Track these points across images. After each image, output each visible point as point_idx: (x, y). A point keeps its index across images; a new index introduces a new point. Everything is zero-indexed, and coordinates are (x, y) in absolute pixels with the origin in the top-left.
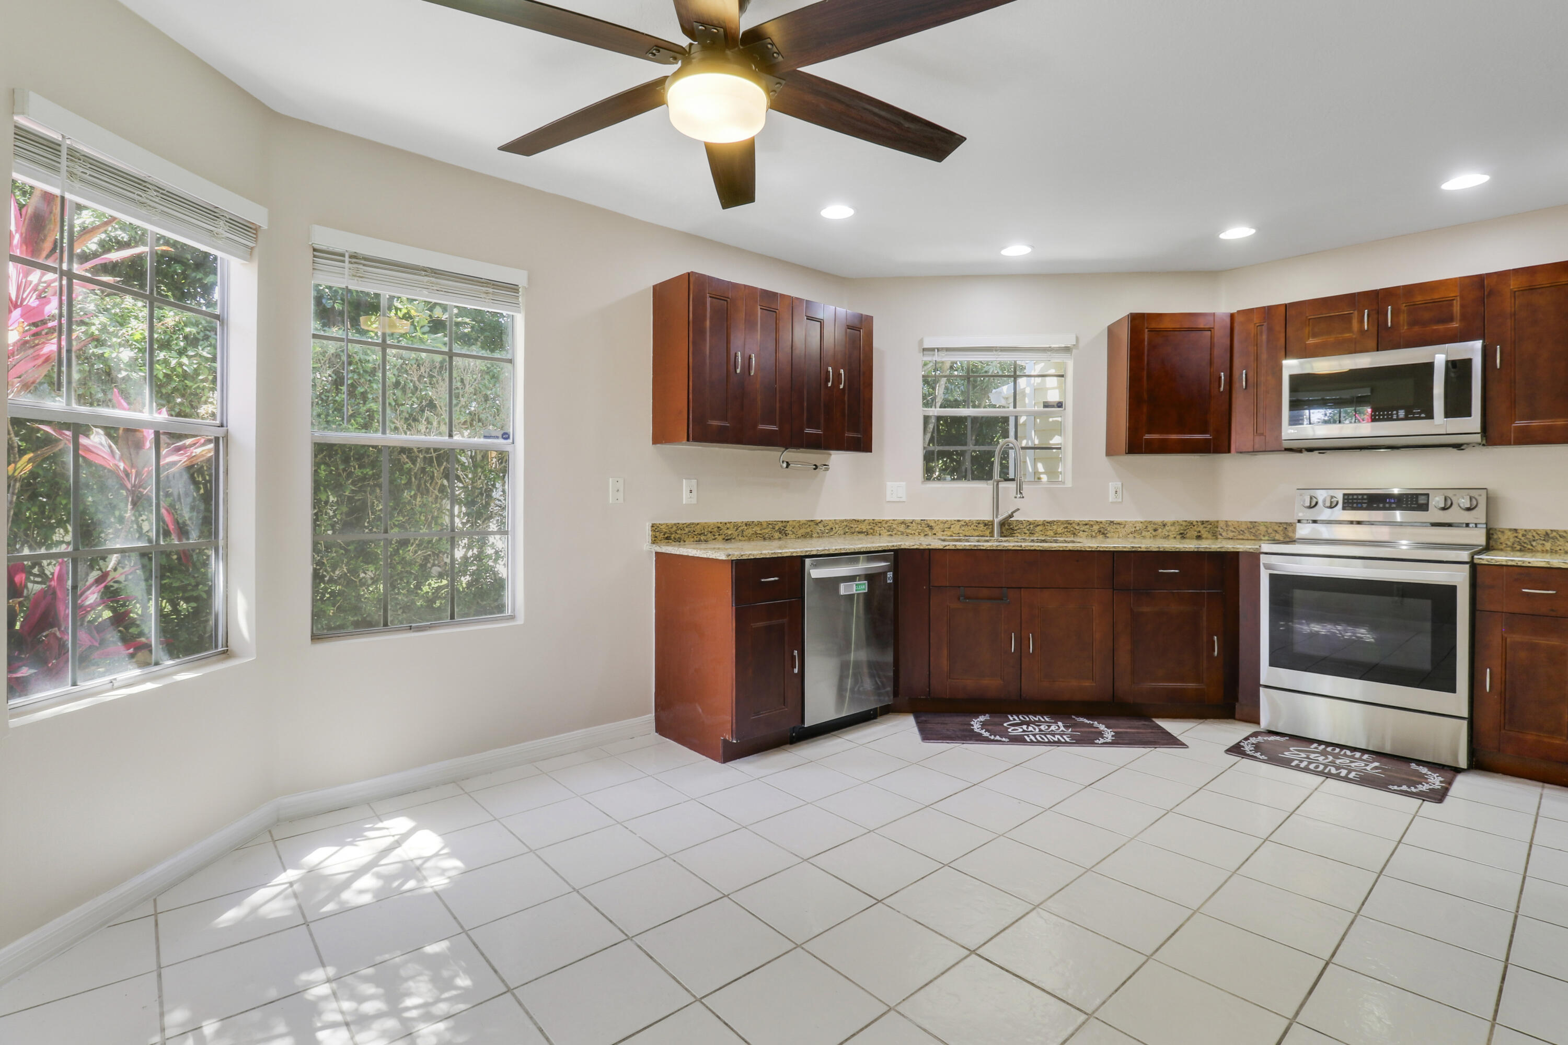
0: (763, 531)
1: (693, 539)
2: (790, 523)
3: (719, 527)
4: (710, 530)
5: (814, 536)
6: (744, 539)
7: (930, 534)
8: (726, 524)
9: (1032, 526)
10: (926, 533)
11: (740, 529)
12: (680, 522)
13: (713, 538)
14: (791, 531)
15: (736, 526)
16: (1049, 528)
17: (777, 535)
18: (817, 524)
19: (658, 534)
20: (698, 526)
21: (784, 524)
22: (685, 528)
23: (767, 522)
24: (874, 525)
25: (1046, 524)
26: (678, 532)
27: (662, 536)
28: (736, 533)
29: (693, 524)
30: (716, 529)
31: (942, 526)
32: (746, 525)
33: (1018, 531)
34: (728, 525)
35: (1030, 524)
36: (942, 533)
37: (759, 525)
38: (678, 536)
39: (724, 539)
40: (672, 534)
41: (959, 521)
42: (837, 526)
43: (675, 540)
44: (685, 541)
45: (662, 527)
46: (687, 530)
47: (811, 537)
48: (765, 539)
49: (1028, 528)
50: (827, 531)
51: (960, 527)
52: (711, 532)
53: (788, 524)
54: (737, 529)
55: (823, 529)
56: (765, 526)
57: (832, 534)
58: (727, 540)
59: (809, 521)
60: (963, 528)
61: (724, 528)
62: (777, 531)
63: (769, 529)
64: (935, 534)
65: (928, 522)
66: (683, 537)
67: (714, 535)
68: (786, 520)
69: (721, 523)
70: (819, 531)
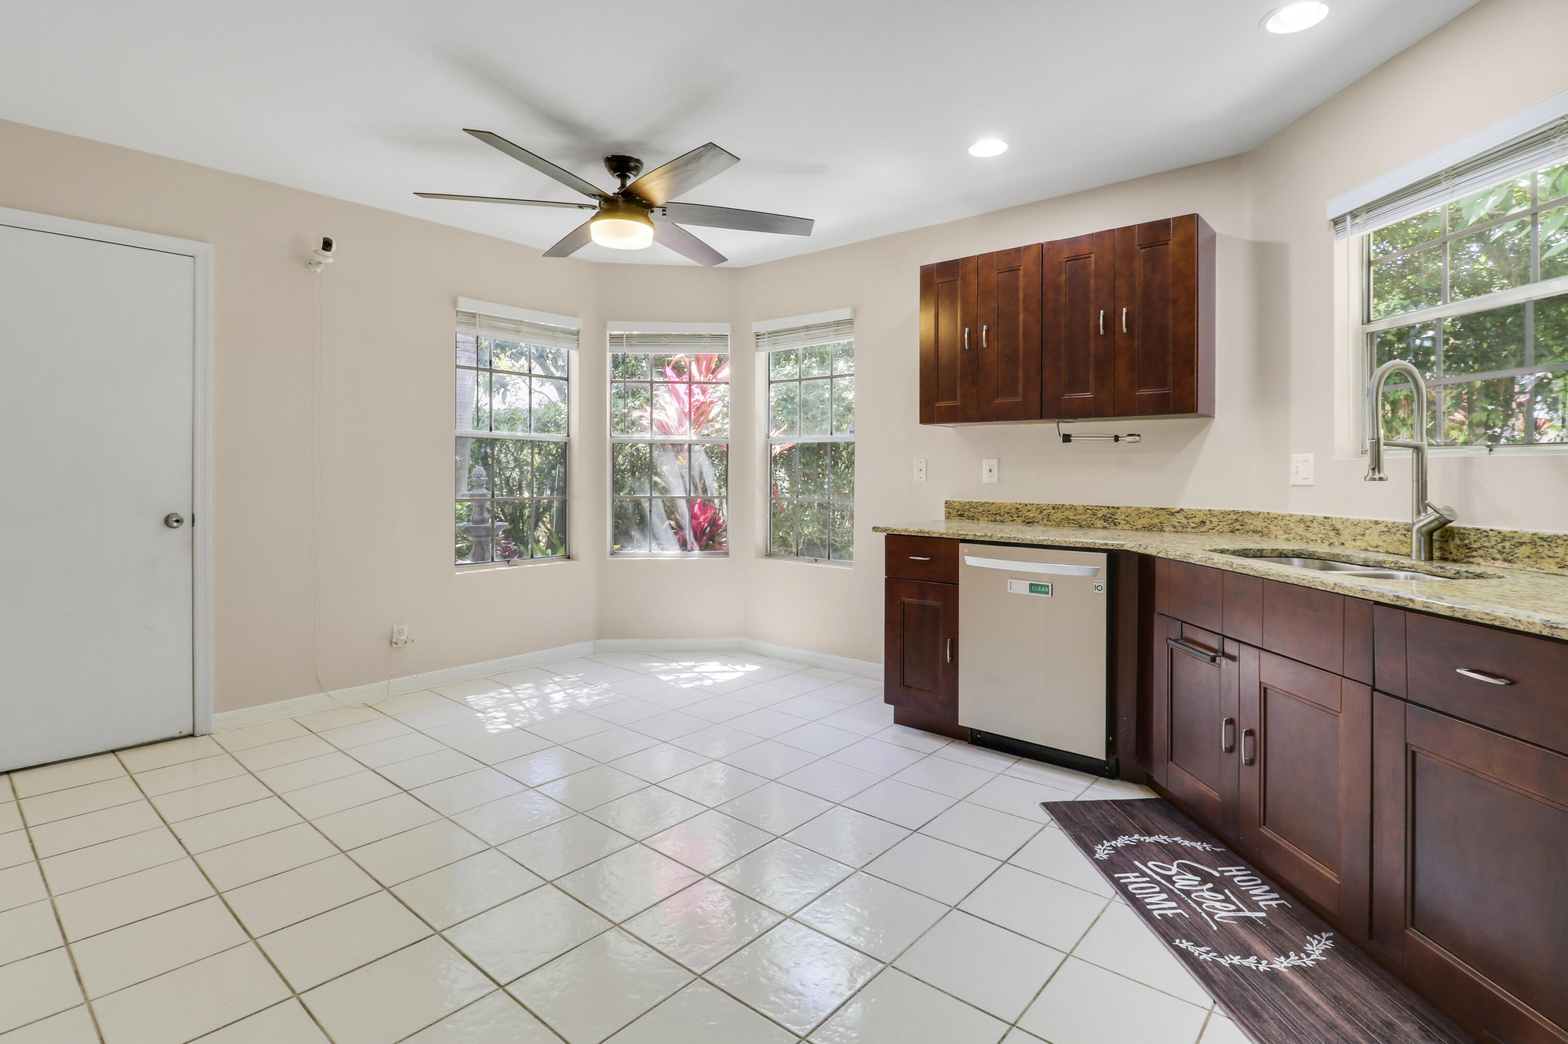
0: (1079, 517)
1: (987, 519)
2: (1123, 510)
3: (1017, 509)
4: (1006, 510)
5: (1167, 529)
6: (1050, 524)
7: (1336, 543)
8: (1026, 505)
9: (1507, 544)
10: (1331, 541)
11: (1045, 512)
12: (974, 501)
13: (1011, 519)
14: (1125, 520)
15: (1040, 509)
16: (1546, 551)
17: (1100, 523)
18: (1172, 514)
19: (951, 510)
20: (993, 506)
21: (1112, 510)
22: (979, 507)
23: (1084, 506)
24: (1269, 521)
25: (1539, 542)
26: (971, 510)
27: (955, 512)
28: (1040, 517)
29: (987, 503)
30: (1014, 510)
31: (1352, 529)
32: (1053, 508)
33: (1481, 552)
34: (1029, 507)
35: (1503, 540)
36: (1353, 543)
37: (1073, 510)
38: (971, 514)
39: (1024, 522)
40: (965, 511)
41: (1377, 523)
42: (1213, 519)
43: (968, 518)
44: (979, 520)
45: (955, 504)
46: (981, 509)
47: (1162, 530)
48: (1081, 526)
49: (1499, 546)
50: (1194, 525)
51: (1379, 535)
52: (1008, 513)
53: (1119, 511)
54: (1041, 512)
55: (1184, 521)
56: (1081, 511)
57: (1203, 529)
58: (1028, 523)
59: (1156, 509)
60: (1383, 537)
61: (1024, 510)
62: (1100, 518)
63: (1088, 516)
64: (1343, 544)
65: (1334, 523)
66: (977, 515)
67: (1012, 517)
68: (1116, 505)
69: (1020, 504)
70: (1176, 524)
